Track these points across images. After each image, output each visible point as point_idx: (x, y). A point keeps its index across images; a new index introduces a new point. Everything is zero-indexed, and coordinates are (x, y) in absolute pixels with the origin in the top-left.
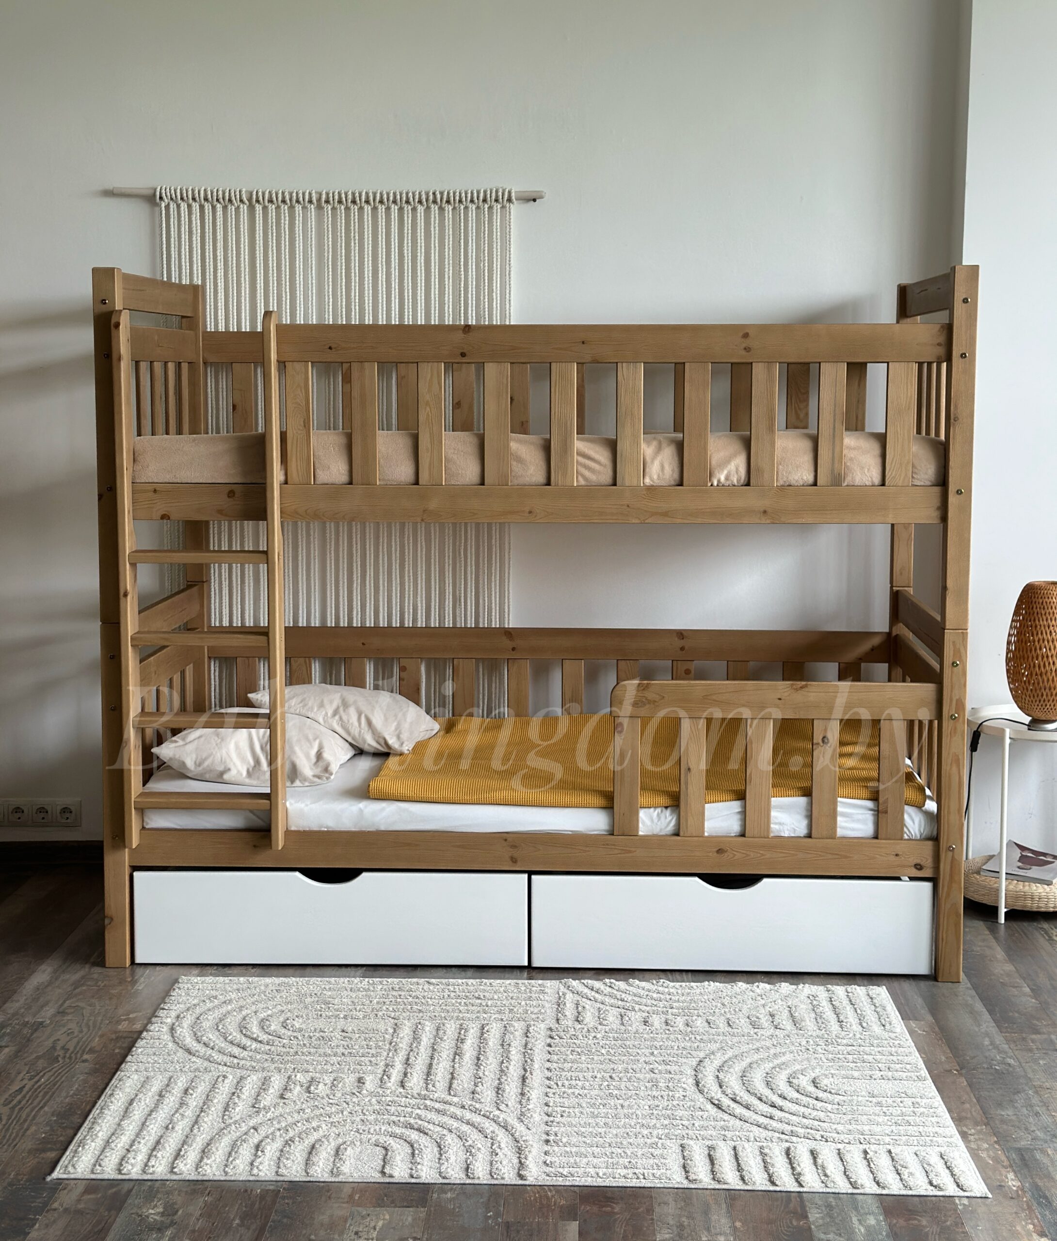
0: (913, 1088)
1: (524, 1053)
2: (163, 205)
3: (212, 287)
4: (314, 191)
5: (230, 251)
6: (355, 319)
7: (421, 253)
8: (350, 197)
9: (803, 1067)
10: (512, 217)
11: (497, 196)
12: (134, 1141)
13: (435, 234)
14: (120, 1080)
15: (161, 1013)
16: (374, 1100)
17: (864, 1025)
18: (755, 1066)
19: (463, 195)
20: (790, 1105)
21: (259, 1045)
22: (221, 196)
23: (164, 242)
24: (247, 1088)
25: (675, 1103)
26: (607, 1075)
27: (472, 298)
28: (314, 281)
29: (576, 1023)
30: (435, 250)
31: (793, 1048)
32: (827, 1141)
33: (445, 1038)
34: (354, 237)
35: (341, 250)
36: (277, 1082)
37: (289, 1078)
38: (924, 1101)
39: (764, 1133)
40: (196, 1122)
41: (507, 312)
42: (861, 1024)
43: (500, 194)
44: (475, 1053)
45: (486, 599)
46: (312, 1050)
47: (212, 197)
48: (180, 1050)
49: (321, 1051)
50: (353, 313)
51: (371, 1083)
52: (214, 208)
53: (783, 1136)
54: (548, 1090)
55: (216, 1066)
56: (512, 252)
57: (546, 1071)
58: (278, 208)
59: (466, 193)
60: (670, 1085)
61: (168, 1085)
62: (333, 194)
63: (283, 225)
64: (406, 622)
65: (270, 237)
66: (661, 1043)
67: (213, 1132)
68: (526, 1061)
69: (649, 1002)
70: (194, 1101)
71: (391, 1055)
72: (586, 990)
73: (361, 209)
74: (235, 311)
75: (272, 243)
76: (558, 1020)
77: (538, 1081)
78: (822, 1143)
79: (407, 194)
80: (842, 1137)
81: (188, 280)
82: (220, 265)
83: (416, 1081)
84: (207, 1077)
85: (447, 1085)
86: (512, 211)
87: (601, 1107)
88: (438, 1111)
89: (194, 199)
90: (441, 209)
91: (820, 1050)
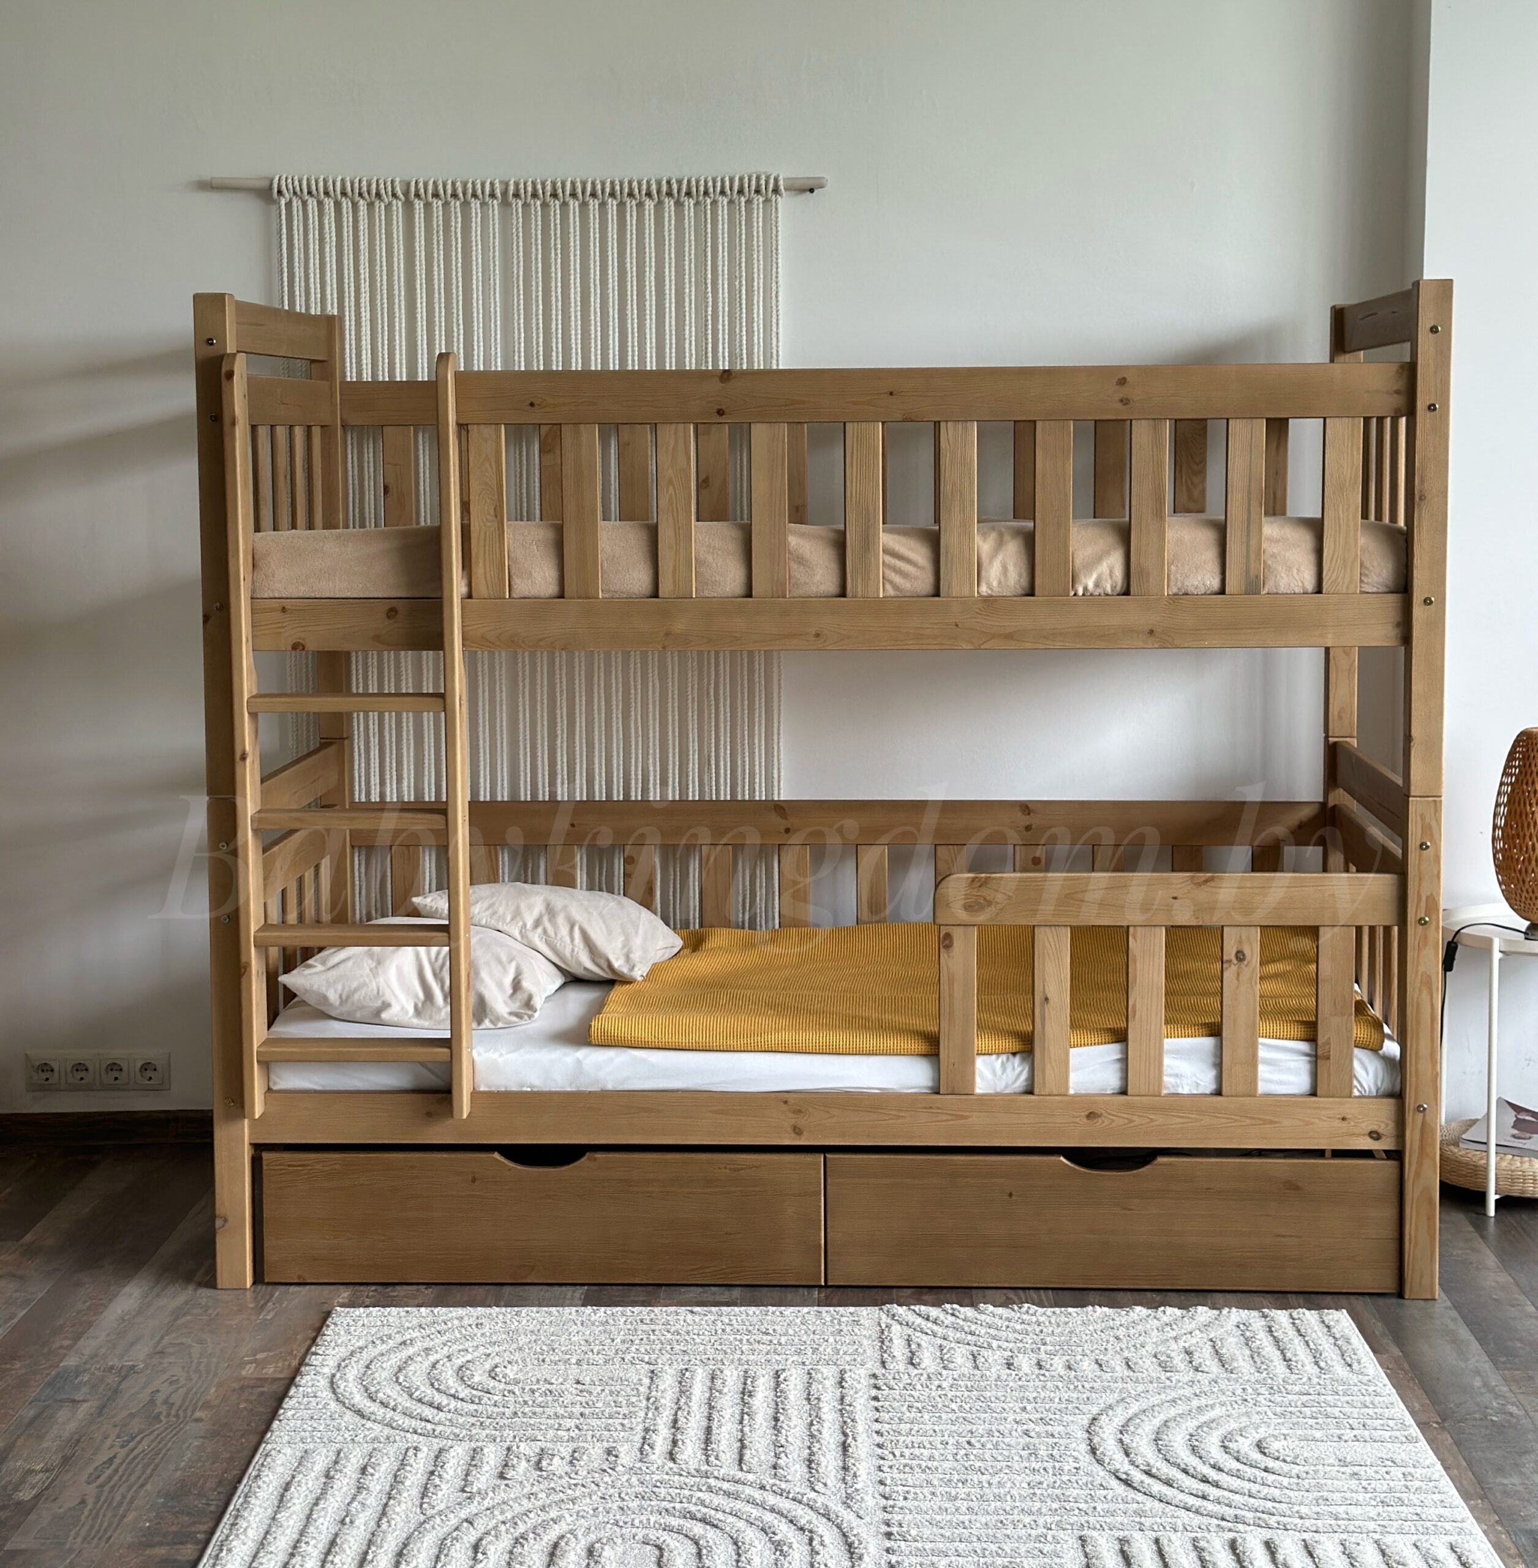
0: (1401, 1452)
1: (841, 1410)
2: (283, 202)
3: (353, 318)
4: (497, 181)
5: (378, 268)
6: (557, 362)
7: (650, 267)
8: (549, 188)
9: (1242, 1425)
10: (780, 215)
11: (758, 185)
12: (298, 1541)
13: (670, 240)
14: (267, 1455)
15: (314, 1360)
16: (634, 1480)
17: (1322, 1364)
18: (1172, 1424)
19: (710, 184)
20: (1229, 1478)
21: (459, 1404)
22: (365, 189)
23: (285, 255)
24: (451, 1464)
25: (1065, 1478)
26: (963, 1440)
27: (724, 330)
28: (498, 309)
29: (910, 1367)
30: (670, 263)
31: (1223, 1398)
32: (1286, 1530)
33: (726, 1390)
34: (555, 245)
35: (537, 264)
36: (492, 1456)
37: (509, 1449)
38: (1419, 1471)
39: (1197, 1520)
40: (384, 1513)
41: (774, 351)
42: (1316, 1363)
43: (763, 182)
44: (771, 1412)
45: (747, 759)
46: (538, 1410)
47: (352, 190)
48: (349, 1413)
49: (549, 1411)
50: (554, 354)
51: (627, 1455)
52: (355, 205)
53: (1224, 1523)
54: (882, 1462)
55: (402, 1433)
56: (780, 265)
57: (875, 1435)
58: (446, 204)
59: (714, 182)
60: (1055, 1452)
61: (336, 1462)
62: (525, 184)
63: (453, 229)
64: (633, 794)
65: (435, 246)
66: (1035, 1394)
67: (410, 1528)
68: (845, 1422)
69: (1011, 1336)
70: (378, 1482)
71: (650, 1415)
72: (919, 1320)
73: (565, 204)
74: (386, 352)
76: (883, 1363)
77: (865, 1449)
78: (1280, 1532)
79: (630, 183)
80: (1308, 1523)
81: (319, 309)
82: (365, 287)
83: (690, 1451)
84: (391, 1450)
85: (736, 1456)
86: (779, 206)
87: (960, 1485)
88: (727, 1494)
89: (327, 193)
90: (679, 204)
91: (1263, 1402)
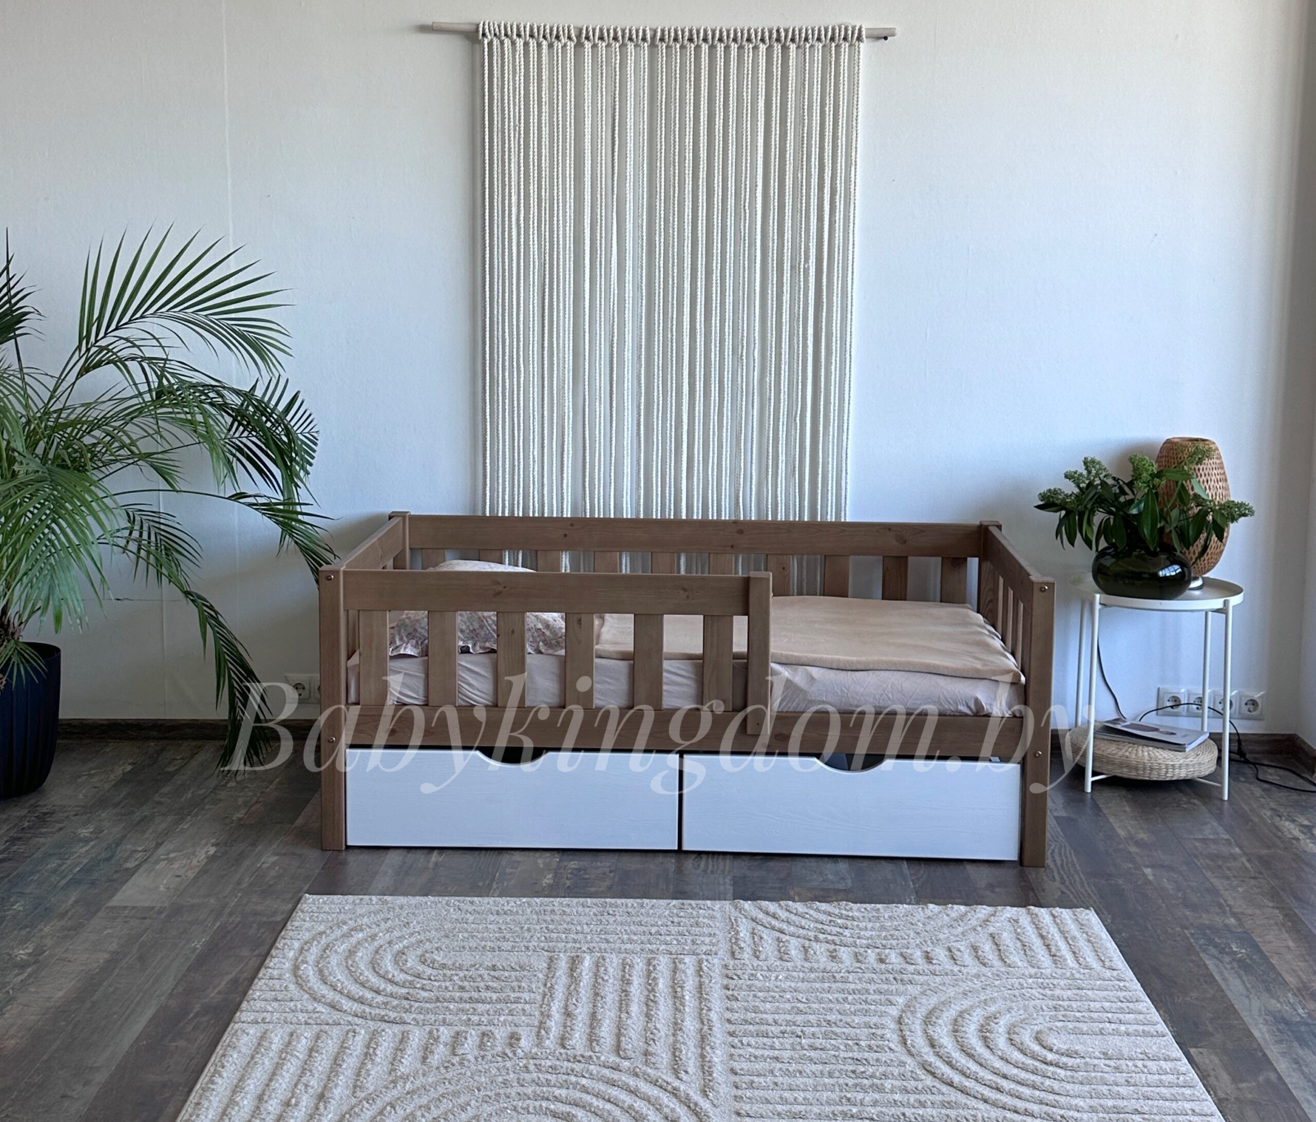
2: (486, 42)
4: (648, 28)
5: (555, 93)
7: (762, 96)
8: (687, 34)
10: (861, 56)
11: (846, 34)
19: (810, 32)
22: (548, 31)
23: (487, 83)
27: (816, 145)
28: (645, 126)
30: (777, 93)
34: (690, 78)
35: (676, 92)
43: (850, 32)
47: (538, 34)
52: (539, 45)
56: (859, 96)
58: (608, 46)
59: (813, 31)
62: (669, 30)
63: (613, 64)
65: (600, 77)
73: (698, 47)
75: (602, 84)
79: (749, 31)
82: (545, 108)
86: (861, 50)
90: (785, 48)
